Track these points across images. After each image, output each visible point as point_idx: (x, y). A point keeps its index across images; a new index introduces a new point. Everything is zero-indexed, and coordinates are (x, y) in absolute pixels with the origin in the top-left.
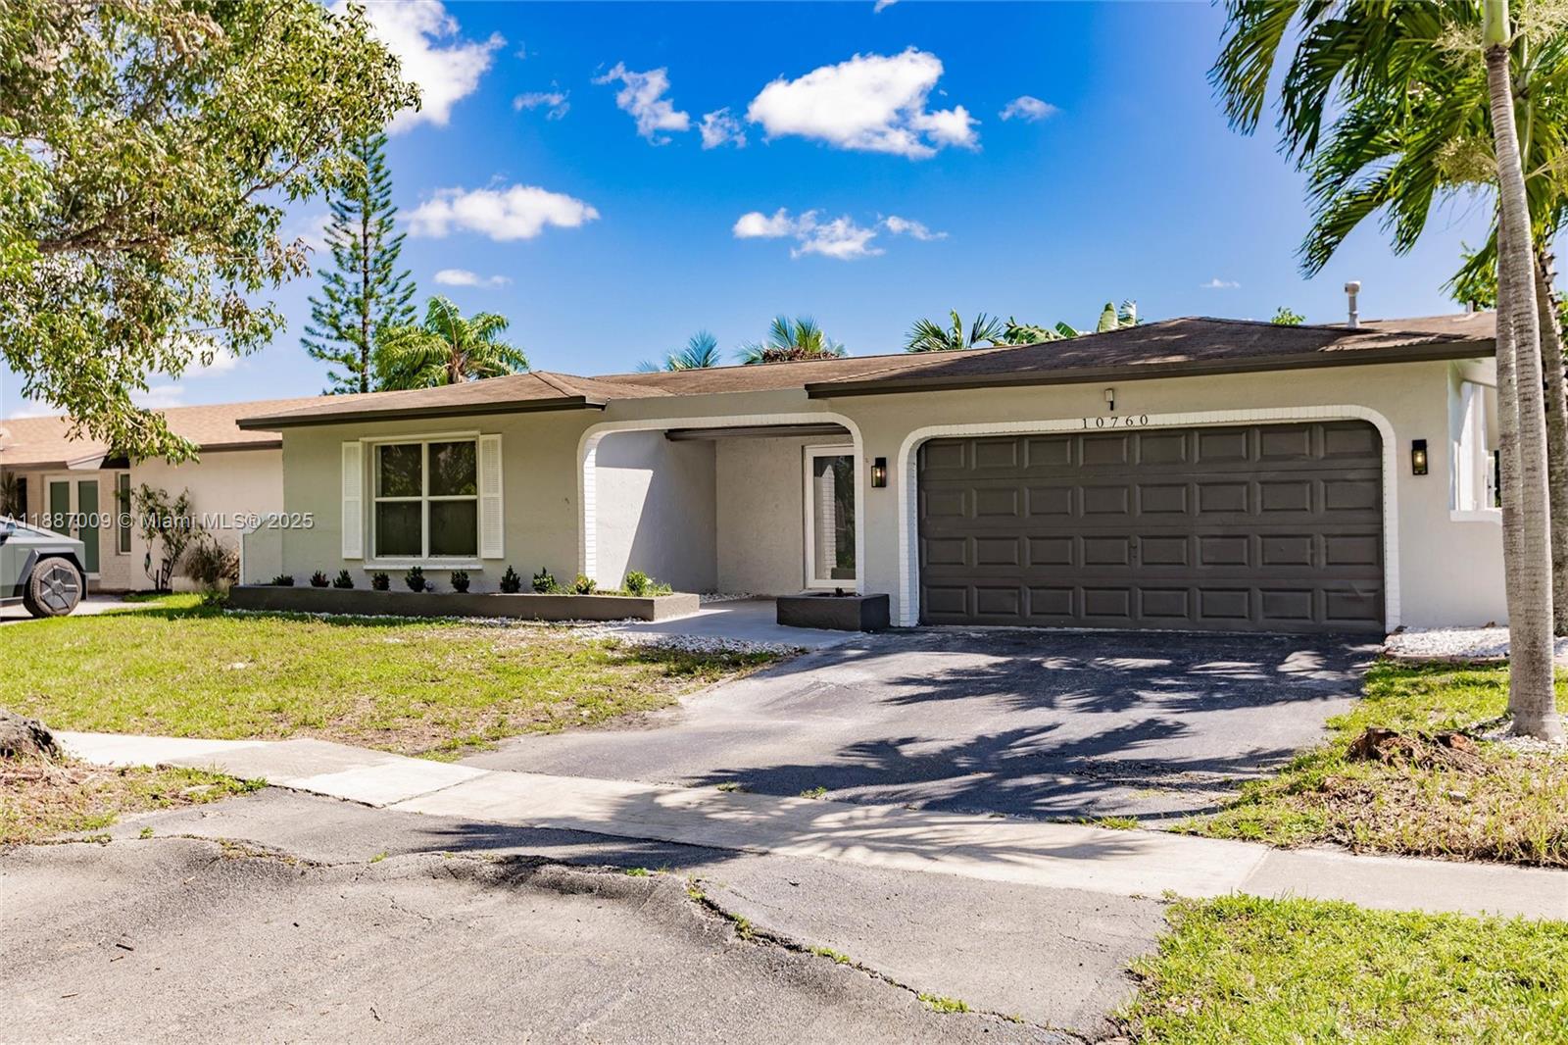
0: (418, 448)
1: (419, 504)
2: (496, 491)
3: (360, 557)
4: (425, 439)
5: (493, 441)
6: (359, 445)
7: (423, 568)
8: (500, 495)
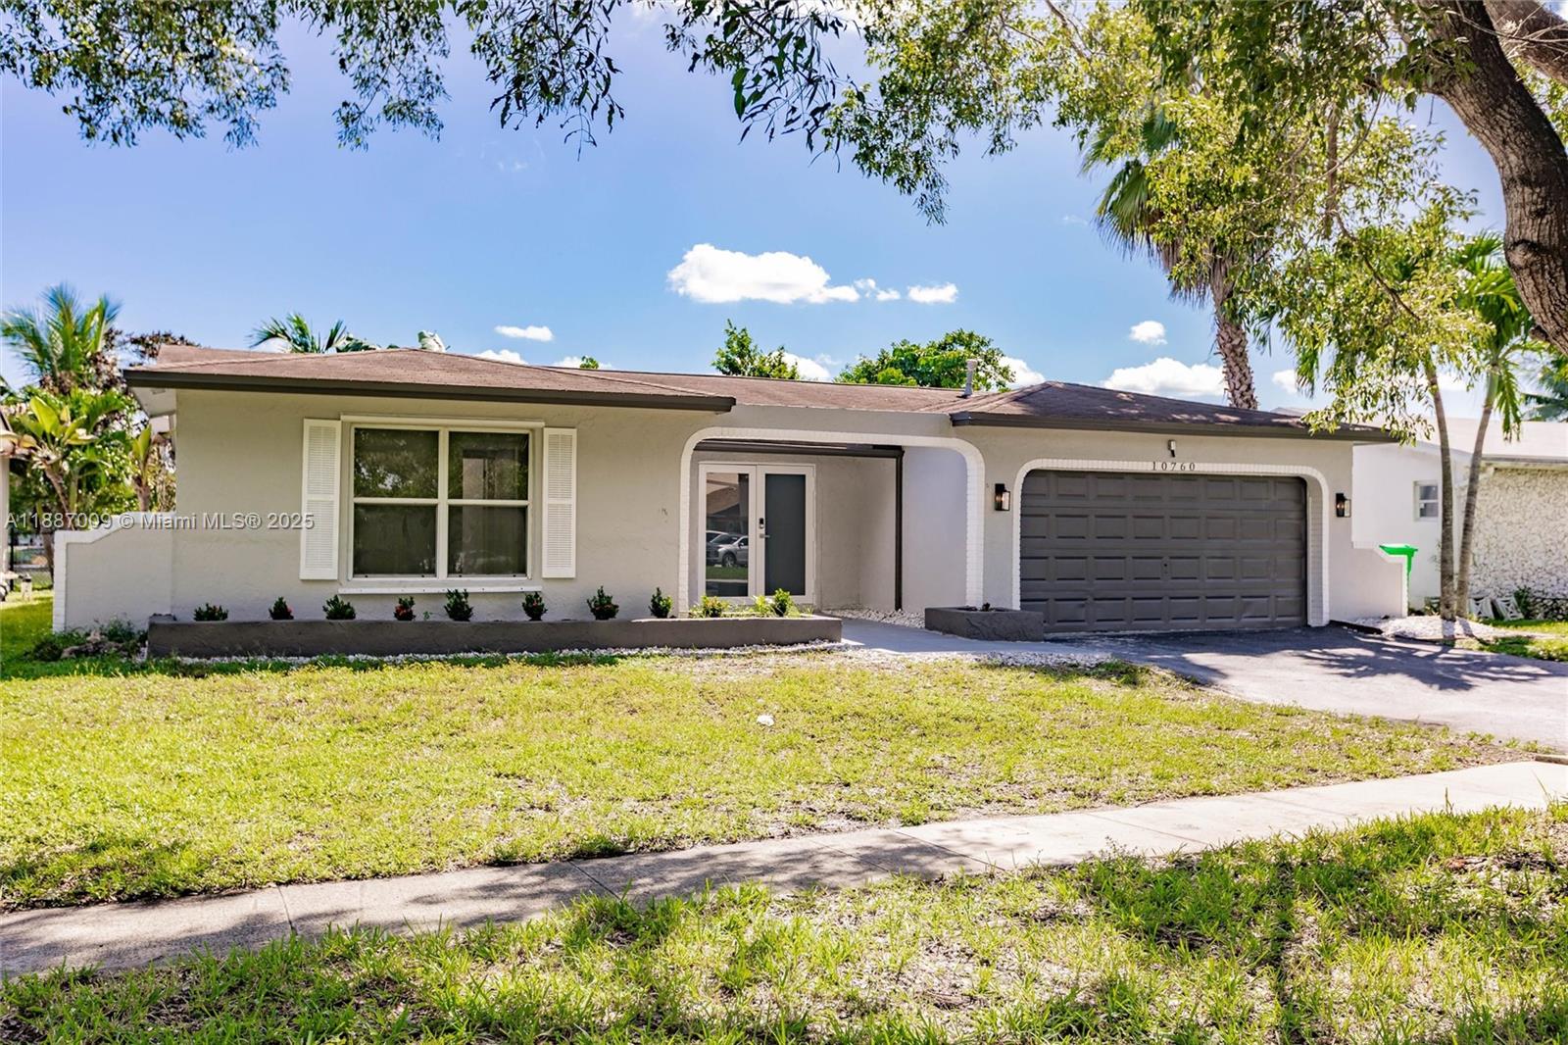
0: (434, 436)
1: (434, 508)
2: (569, 497)
3: (335, 577)
4: (446, 426)
5: (563, 437)
6: (337, 425)
7: (469, 590)
8: (573, 501)
